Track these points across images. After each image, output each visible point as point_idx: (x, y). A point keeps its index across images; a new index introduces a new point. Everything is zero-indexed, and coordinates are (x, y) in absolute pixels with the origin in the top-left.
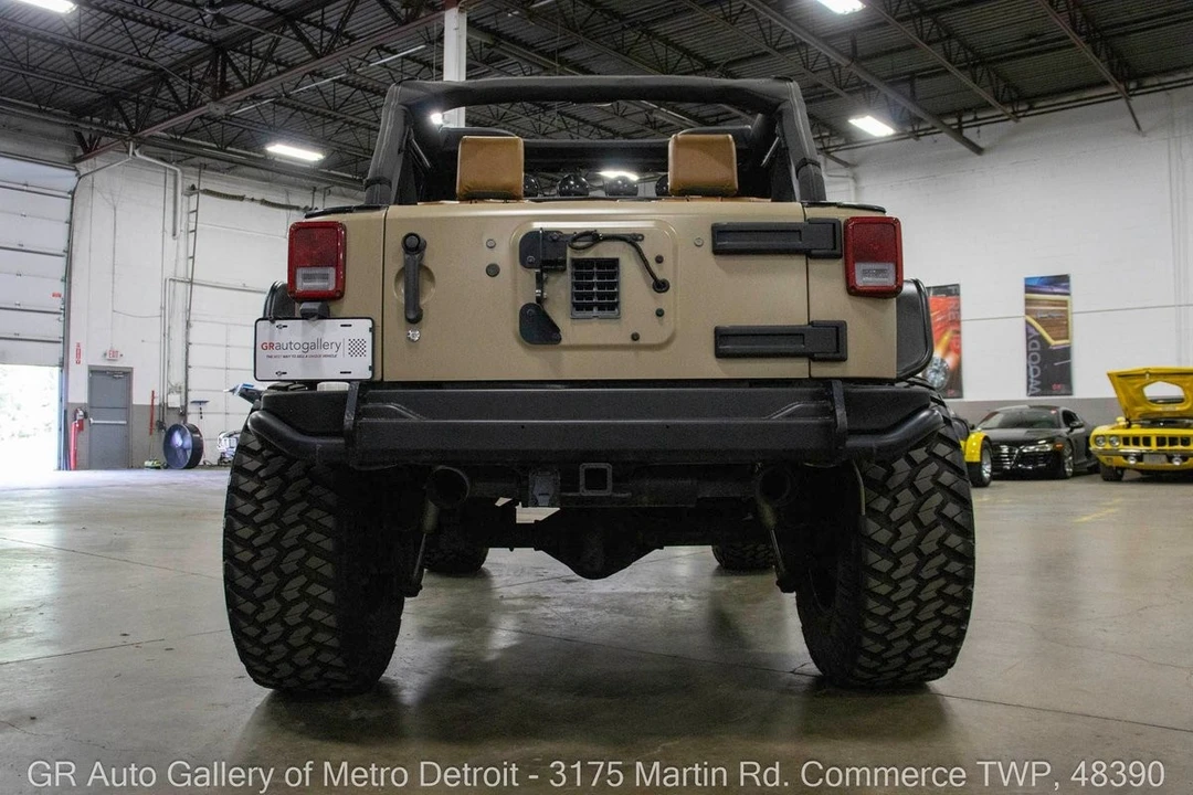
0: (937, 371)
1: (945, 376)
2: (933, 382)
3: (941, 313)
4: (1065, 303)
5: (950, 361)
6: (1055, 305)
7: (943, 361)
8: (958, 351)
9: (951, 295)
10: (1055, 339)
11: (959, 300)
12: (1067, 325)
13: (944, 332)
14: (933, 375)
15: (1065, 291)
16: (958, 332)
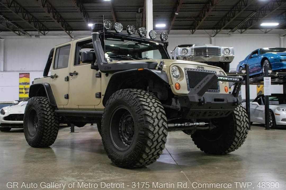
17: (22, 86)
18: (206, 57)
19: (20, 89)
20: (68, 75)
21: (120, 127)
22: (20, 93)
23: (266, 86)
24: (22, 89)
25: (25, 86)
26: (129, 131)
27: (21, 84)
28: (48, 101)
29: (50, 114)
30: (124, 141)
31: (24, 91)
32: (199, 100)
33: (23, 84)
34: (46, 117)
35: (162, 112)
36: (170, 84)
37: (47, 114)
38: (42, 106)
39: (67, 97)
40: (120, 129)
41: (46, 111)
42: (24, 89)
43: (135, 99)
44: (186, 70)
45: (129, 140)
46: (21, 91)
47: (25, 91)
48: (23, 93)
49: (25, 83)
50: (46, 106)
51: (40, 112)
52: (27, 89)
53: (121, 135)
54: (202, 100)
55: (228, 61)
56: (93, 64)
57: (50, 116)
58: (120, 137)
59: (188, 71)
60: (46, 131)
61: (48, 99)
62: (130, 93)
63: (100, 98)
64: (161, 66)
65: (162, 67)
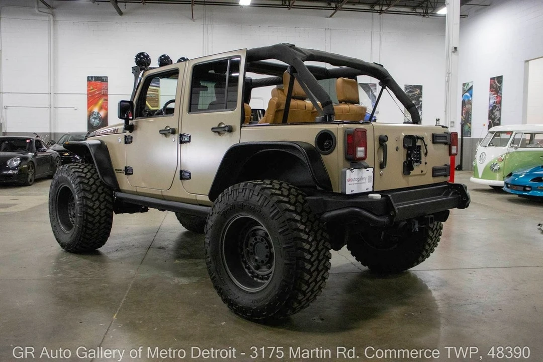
0: (96, 118)
1: (99, 121)
2: (93, 123)
3: (98, 91)
4: (157, 91)
5: (102, 114)
6: (154, 92)
7: (98, 113)
8: (106, 109)
9: (103, 81)
10: (152, 107)
11: (107, 84)
12: (158, 100)
13: (100, 99)
14: (93, 120)
15: (157, 85)
16: (107, 100)
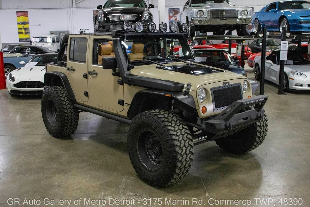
17: (21, 26)
18: (223, 20)
19: (19, 29)
20: (87, 73)
21: (147, 144)
22: (20, 33)
23: (283, 50)
24: (21, 29)
25: (24, 25)
26: (156, 151)
27: (20, 23)
28: (65, 92)
29: (69, 107)
30: (151, 158)
31: (23, 31)
32: (226, 126)
33: (21, 23)
34: (66, 111)
35: (187, 133)
36: (196, 109)
37: (66, 103)
38: (61, 100)
39: (87, 94)
40: (146, 145)
41: (65, 104)
42: (23, 29)
43: (163, 127)
44: (212, 90)
45: (156, 158)
46: (20, 31)
47: (25, 31)
48: (22, 33)
49: (24, 22)
50: (64, 100)
51: (59, 105)
52: (26, 29)
53: (148, 151)
54: (228, 125)
55: (245, 24)
56: (114, 71)
57: (70, 110)
58: (147, 154)
59: (214, 92)
60: (66, 125)
61: (65, 91)
62: (157, 119)
63: (123, 106)
64: (188, 89)
65: (189, 91)
